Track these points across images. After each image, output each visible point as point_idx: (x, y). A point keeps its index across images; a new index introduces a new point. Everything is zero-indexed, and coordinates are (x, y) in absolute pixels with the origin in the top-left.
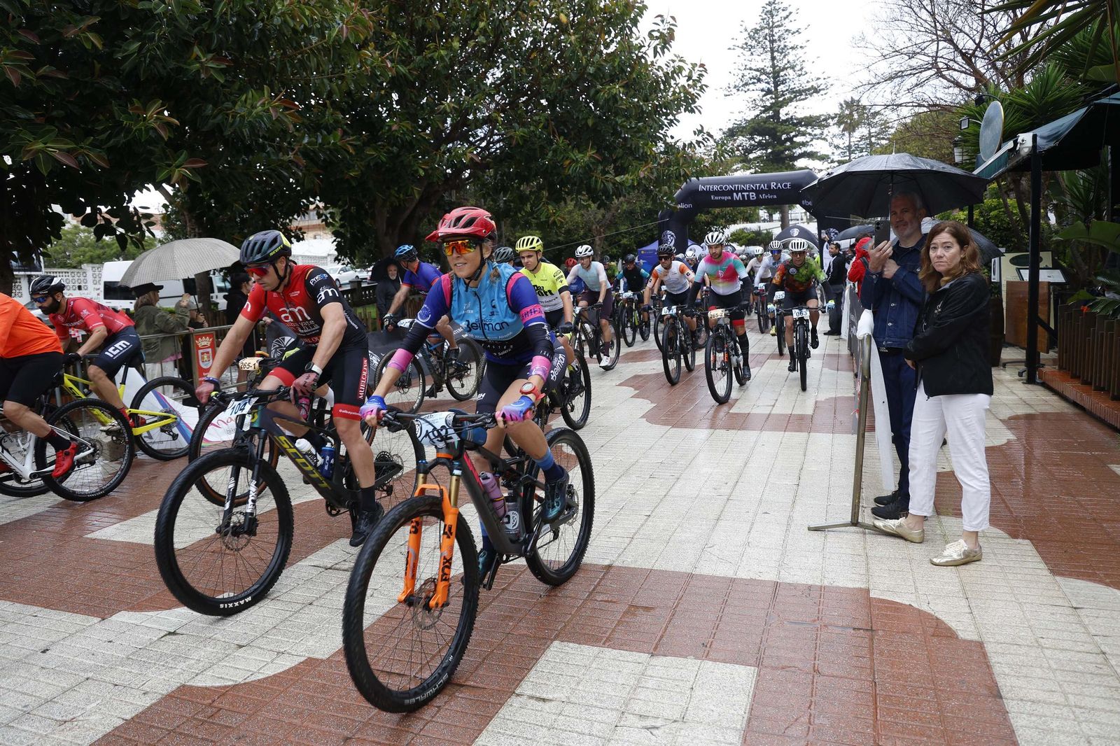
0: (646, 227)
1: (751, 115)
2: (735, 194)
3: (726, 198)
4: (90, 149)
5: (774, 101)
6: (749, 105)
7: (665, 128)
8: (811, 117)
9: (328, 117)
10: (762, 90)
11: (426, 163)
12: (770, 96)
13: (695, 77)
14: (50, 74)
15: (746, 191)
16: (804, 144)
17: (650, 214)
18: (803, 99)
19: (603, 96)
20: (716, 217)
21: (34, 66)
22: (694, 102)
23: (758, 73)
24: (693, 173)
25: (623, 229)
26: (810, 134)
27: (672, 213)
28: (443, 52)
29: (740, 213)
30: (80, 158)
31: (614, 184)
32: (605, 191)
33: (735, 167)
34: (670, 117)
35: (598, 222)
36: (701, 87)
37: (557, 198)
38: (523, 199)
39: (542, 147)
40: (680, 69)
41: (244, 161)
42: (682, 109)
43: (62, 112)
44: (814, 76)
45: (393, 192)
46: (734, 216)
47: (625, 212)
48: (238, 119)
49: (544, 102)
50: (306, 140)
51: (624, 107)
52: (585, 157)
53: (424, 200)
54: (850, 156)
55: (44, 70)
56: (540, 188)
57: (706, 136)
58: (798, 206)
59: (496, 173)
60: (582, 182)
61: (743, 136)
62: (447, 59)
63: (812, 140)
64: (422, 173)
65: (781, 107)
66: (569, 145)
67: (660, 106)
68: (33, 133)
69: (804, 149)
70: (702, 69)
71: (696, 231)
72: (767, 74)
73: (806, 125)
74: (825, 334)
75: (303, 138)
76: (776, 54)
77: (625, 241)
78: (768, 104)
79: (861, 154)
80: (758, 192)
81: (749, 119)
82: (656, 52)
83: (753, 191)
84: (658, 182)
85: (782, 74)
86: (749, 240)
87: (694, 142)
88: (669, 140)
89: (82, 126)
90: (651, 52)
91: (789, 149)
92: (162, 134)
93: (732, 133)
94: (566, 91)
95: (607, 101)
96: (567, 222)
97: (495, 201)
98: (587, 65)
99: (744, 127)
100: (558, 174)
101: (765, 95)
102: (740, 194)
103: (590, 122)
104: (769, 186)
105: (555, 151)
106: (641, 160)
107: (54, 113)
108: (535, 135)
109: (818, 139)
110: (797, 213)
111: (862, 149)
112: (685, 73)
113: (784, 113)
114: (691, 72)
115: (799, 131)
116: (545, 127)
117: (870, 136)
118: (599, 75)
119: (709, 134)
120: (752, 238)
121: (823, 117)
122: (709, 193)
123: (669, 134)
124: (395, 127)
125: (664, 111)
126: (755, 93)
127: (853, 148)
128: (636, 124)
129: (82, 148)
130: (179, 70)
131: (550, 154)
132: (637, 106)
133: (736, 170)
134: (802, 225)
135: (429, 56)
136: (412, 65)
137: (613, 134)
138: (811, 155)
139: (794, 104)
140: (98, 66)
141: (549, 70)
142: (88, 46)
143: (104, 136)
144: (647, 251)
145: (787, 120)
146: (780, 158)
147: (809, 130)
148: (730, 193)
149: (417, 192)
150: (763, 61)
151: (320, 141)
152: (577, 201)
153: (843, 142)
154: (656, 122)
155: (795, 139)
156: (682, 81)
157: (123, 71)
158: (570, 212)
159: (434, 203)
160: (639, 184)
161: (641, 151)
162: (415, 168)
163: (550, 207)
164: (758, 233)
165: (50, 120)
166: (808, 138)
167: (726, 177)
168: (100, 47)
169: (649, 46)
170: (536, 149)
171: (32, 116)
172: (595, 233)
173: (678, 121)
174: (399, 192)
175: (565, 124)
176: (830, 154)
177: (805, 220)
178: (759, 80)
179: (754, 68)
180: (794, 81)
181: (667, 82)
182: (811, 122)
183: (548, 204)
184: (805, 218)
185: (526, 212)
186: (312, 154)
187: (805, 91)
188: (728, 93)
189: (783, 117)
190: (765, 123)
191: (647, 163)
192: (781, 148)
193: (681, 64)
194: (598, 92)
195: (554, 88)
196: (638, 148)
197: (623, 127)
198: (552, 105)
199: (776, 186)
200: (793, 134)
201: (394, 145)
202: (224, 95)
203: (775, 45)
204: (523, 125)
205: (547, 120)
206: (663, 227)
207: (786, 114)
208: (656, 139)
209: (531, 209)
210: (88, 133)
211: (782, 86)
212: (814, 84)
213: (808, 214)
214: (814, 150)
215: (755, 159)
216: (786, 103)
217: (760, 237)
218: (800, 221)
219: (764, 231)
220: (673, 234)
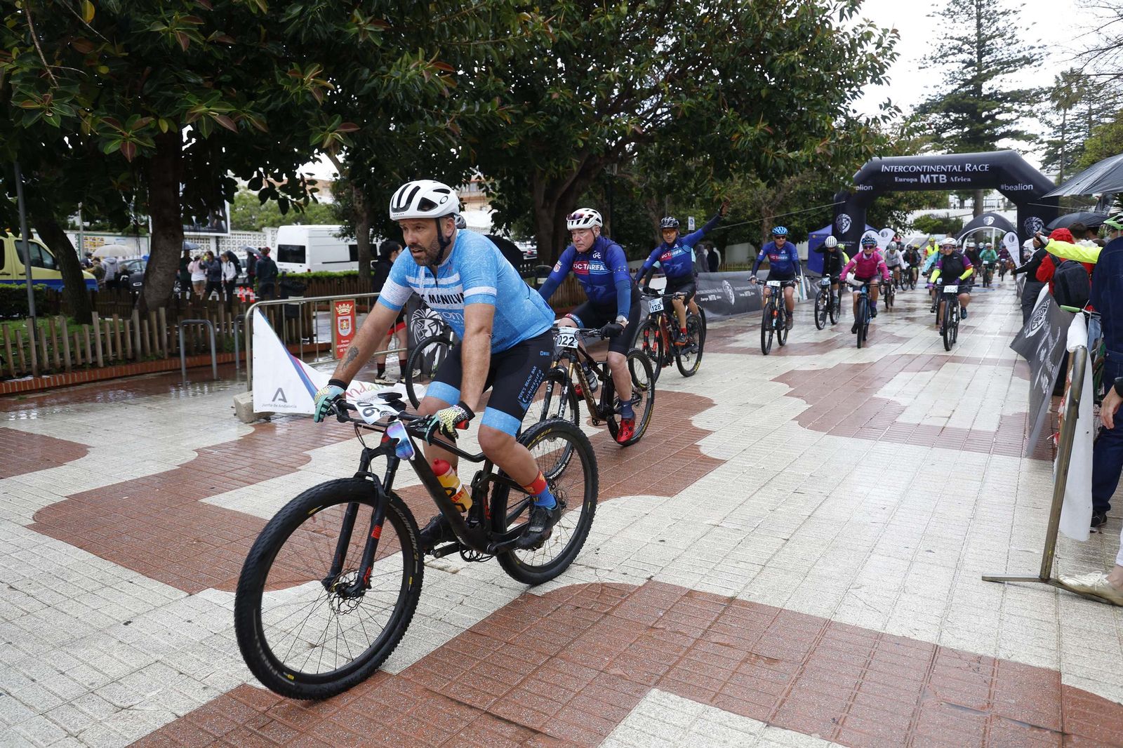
0: (819, 210)
1: (949, 89)
2: (922, 176)
3: (912, 180)
4: (251, 114)
5: (976, 73)
6: (945, 78)
7: (848, 101)
8: (1019, 91)
9: (489, 85)
10: (963, 62)
11: (586, 134)
12: (972, 68)
13: (885, 44)
14: (222, 40)
15: (936, 173)
16: (1008, 122)
17: (825, 196)
18: (1012, 72)
19: (781, 64)
20: (899, 201)
21: (205, 32)
22: (883, 72)
23: (960, 43)
24: (875, 151)
25: (794, 211)
26: (1016, 111)
27: (849, 195)
28: (609, 17)
29: (926, 198)
30: (242, 123)
31: (786, 161)
32: (776, 169)
33: (924, 147)
34: (854, 89)
35: (769, 203)
36: (892, 56)
37: (723, 174)
38: (687, 174)
39: (710, 120)
40: (869, 35)
41: (401, 127)
42: (869, 79)
43: (229, 77)
44: (1026, 45)
45: (552, 164)
46: (919, 201)
47: (798, 193)
48: (392, 83)
49: (716, 72)
50: (464, 108)
51: (803, 76)
52: (754, 131)
53: (584, 173)
54: (1063, 136)
55: (215, 35)
56: (706, 163)
57: (893, 110)
58: (996, 191)
59: (660, 148)
60: (751, 158)
61: (937, 113)
62: (613, 25)
63: (1018, 118)
64: (581, 144)
65: (984, 80)
66: (739, 117)
67: (843, 77)
68: (199, 97)
69: (1007, 128)
70: (894, 35)
71: (875, 215)
72: (970, 43)
73: (1013, 101)
75: (461, 106)
76: (983, 21)
78: (969, 77)
79: (1077, 134)
80: (949, 174)
81: (945, 93)
82: (842, 15)
83: (943, 172)
84: (835, 160)
85: (988, 43)
86: (934, 227)
87: (879, 117)
88: (850, 114)
89: (246, 90)
90: (836, 16)
91: (989, 127)
92: (318, 98)
93: (924, 110)
94: (739, 59)
95: (784, 70)
96: (734, 202)
97: (657, 176)
98: (764, 30)
99: (938, 103)
100: (726, 149)
101: (966, 67)
102: (928, 176)
103: (764, 93)
104: (963, 168)
105: (723, 124)
106: (817, 137)
107: (222, 78)
108: (703, 106)
109: (1026, 116)
110: (994, 199)
111: (1080, 128)
112: (875, 39)
113: (986, 88)
114: (881, 38)
115: (1003, 107)
116: (714, 98)
117: (1091, 112)
118: (777, 42)
119: (897, 109)
120: (938, 226)
121: (1034, 92)
122: (892, 174)
123: (851, 107)
124: (555, 96)
125: (848, 82)
126: (955, 64)
127: (1068, 127)
128: (815, 96)
129: (244, 111)
130: (339, 34)
131: (718, 127)
132: (817, 76)
133: (926, 151)
134: (998, 213)
135: (595, 21)
136: (577, 31)
137: (788, 107)
138: (1016, 135)
139: (1000, 76)
140: (263, 31)
141: (723, 37)
142: (254, 11)
143: (264, 100)
144: (819, 235)
145: (990, 95)
146: (979, 137)
147: (1016, 106)
148: (917, 174)
149: (575, 164)
150: (968, 29)
151: (478, 108)
152: (745, 179)
153: (1056, 119)
154: (837, 94)
155: (998, 117)
156: (870, 48)
157: (287, 35)
158: (739, 191)
159: (593, 176)
160: (814, 161)
161: (818, 125)
162: (574, 139)
163: (715, 184)
164: (946, 220)
165: (218, 85)
166: (1013, 115)
167: (913, 157)
168: (265, 11)
169: (835, 9)
170: (703, 122)
171: (201, 80)
172: (764, 214)
173: (863, 93)
174: (557, 163)
175: (736, 95)
176: (1038, 133)
177: (1002, 207)
178: (960, 51)
179: (956, 36)
180: (1001, 50)
181: (852, 49)
182: (1018, 97)
183: (712, 180)
184: (1002, 205)
185: (690, 189)
186: (469, 122)
187: (1014, 62)
188: (922, 66)
189: (985, 91)
190: (964, 98)
191: (823, 139)
192: (981, 127)
193: (871, 29)
194: (774, 60)
195: (726, 56)
196: (814, 122)
197: (799, 98)
198: (724, 75)
199: (971, 168)
200: (997, 110)
201: (554, 114)
202: (383, 59)
203: (982, 10)
204: (691, 95)
205: (717, 91)
206: (839, 210)
207: (990, 89)
208: (835, 113)
209: (696, 185)
210: (251, 97)
211: (987, 57)
212: (1026, 54)
213: (1007, 200)
214: (1020, 129)
215: (948, 138)
216: (990, 76)
217: (947, 225)
218: (996, 209)
219: (954, 219)
220: (849, 218)
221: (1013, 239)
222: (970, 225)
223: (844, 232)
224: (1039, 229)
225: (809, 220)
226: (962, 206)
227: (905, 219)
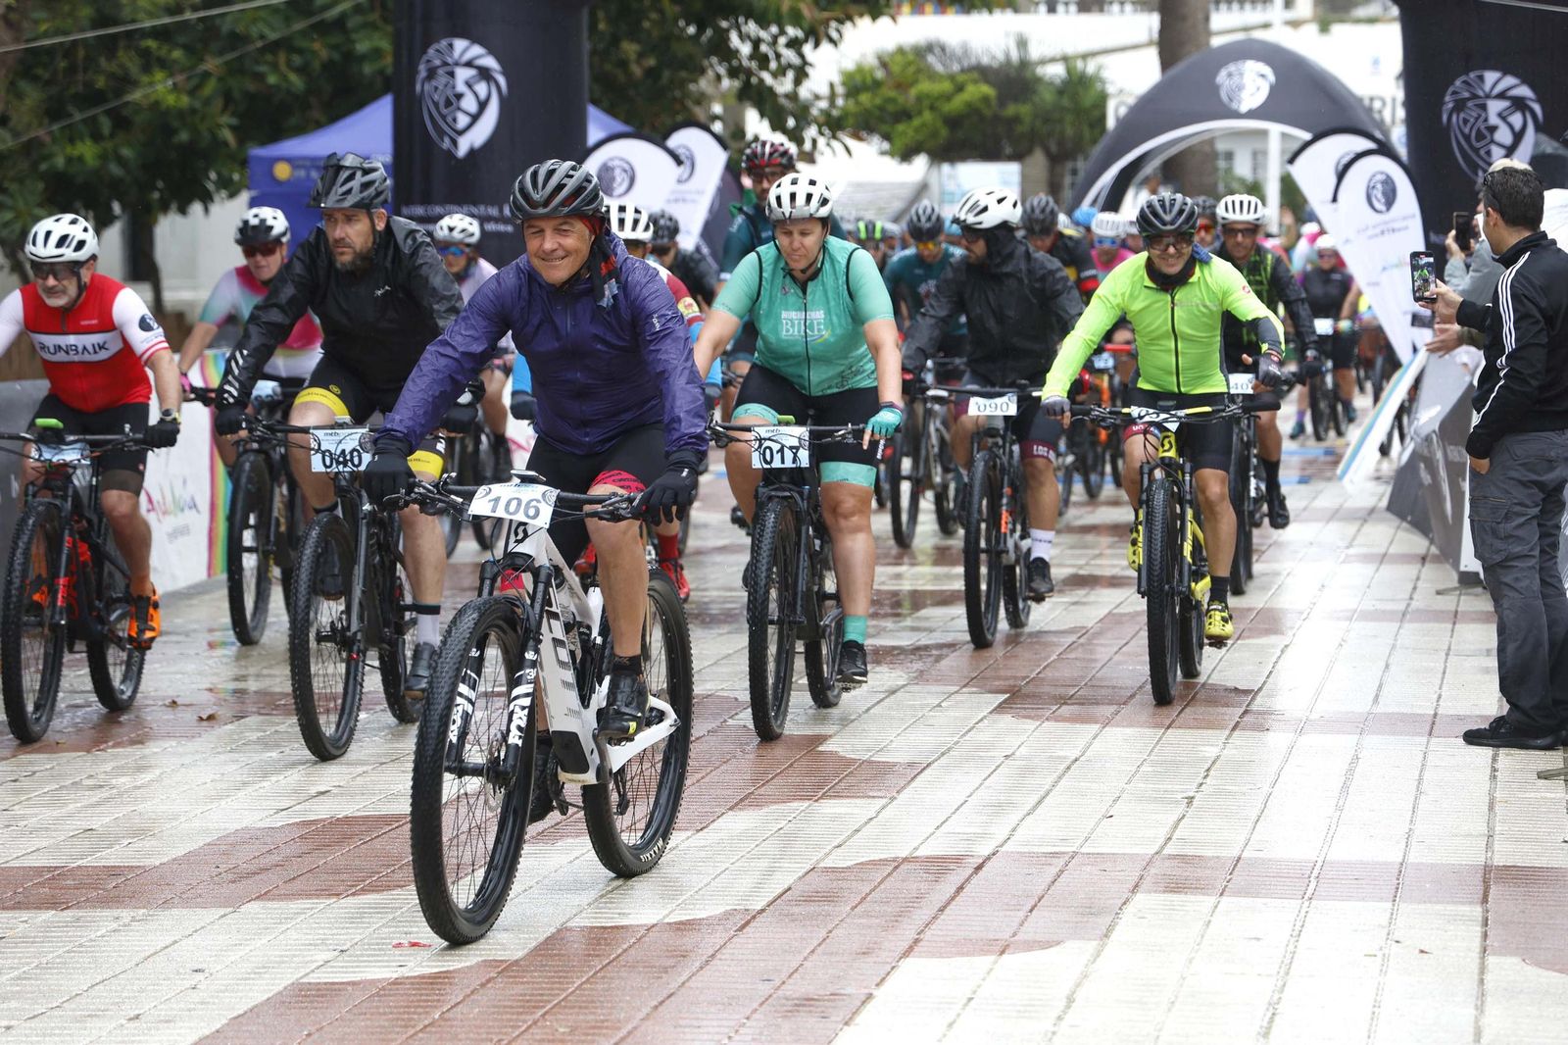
71: (630, 48)
74: (1473, 738)
77: (161, 89)
86: (953, 122)
120: (973, 111)
177: (1306, 7)
217: (1024, 110)
219: (1056, 71)
220: (490, 62)
222: (1150, 114)
223: (464, 146)
224: (1518, 137)
225: (236, 69)
227: (801, 74)
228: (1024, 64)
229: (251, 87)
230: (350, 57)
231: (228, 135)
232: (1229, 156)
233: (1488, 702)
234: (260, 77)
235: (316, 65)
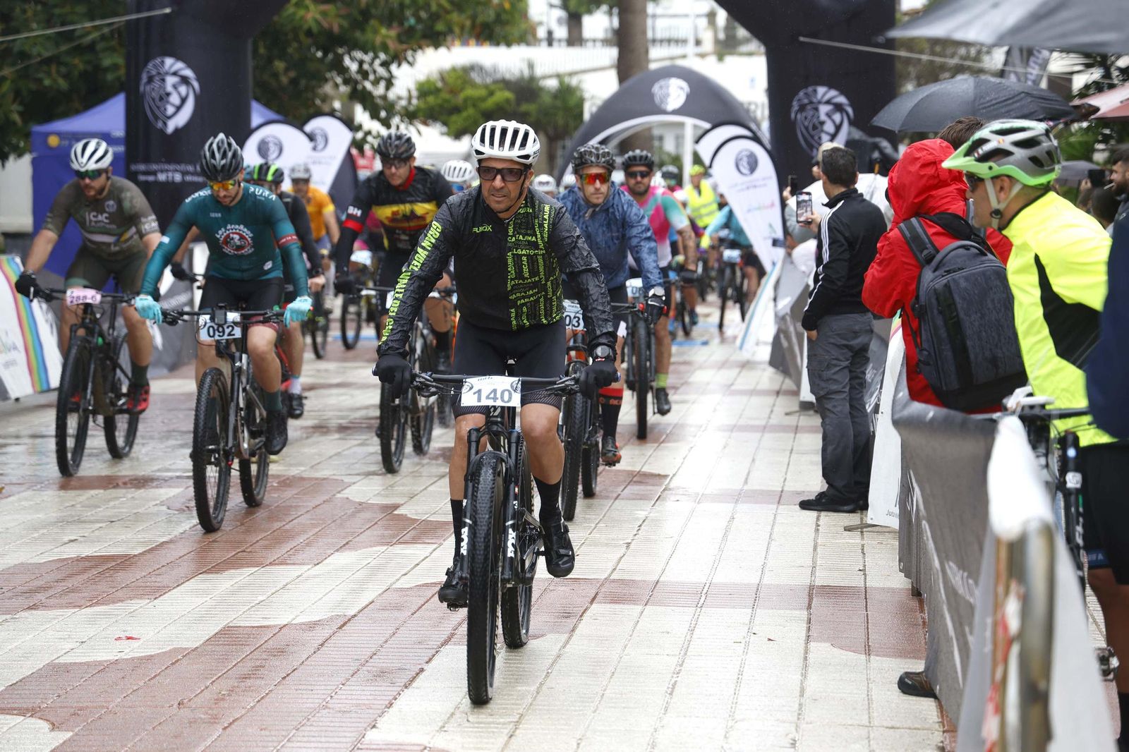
0: (68, 36)
46: (435, 17)
71: (280, 65)
74: (805, 505)
177: (708, 45)
184: (708, 38)
206: (148, 42)
218: (690, 49)
219: (552, 84)
220: (188, 73)
221: (753, 165)
222: (612, 111)
223: (171, 126)
224: (838, 128)
225: (24, 74)
226: (575, 39)
227: (389, 84)
228: (532, 79)
229: (33, 86)
230: (98, 69)
231: (16, 118)
232: (661, 138)
233: (815, 484)
234: (40, 81)
235: (76, 73)
